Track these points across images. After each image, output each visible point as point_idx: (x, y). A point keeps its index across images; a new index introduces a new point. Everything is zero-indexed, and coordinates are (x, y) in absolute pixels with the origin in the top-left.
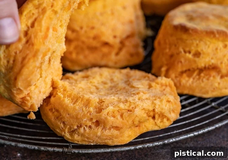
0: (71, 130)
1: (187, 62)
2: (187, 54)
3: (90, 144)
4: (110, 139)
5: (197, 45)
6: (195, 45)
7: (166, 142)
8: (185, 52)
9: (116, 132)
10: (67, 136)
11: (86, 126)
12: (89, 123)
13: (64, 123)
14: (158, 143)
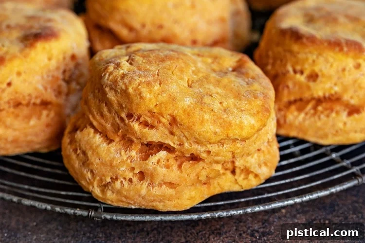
0: (103, 184)
1: (297, 87)
2: (298, 76)
3: (130, 206)
4: (161, 201)
5: (314, 61)
6: (310, 61)
7: (249, 210)
8: (295, 72)
9: (169, 191)
10: (97, 191)
11: (125, 178)
12: (130, 175)
13: (92, 172)
14: (235, 212)
